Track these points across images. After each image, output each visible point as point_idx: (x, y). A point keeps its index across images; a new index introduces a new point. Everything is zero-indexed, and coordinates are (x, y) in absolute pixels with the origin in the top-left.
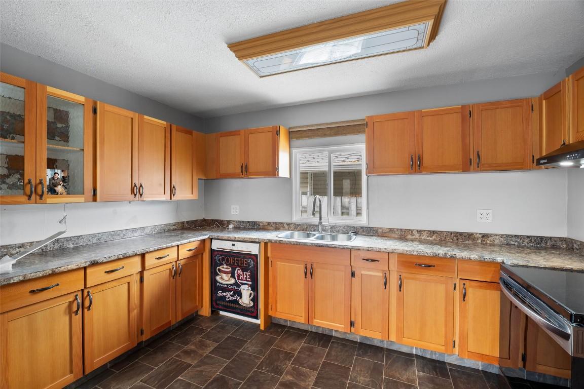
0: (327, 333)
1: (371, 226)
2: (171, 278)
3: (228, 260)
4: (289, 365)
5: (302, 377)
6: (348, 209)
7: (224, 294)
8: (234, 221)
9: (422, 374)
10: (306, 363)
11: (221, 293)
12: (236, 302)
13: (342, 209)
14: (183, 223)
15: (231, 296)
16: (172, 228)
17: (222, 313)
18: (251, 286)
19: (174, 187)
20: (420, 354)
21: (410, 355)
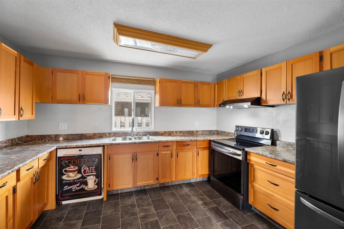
0: (143, 188)
1: (156, 131)
2: (33, 185)
3: (74, 162)
4: (137, 209)
5: (148, 211)
6: (124, 124)
7: (71, 187)
8: (62, 135)
9: (188, 189)
10: (144, 204)
11: (68, 187)
12: (83, 189)
13: (121, 124)
14: (12, 140)
15: (78, 187)
16: (3, 145)
17: (64, 203)
18: (95, 175)
19: (21, 109)
20: (183, 183)
21: (180, 184)
